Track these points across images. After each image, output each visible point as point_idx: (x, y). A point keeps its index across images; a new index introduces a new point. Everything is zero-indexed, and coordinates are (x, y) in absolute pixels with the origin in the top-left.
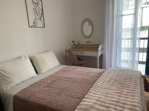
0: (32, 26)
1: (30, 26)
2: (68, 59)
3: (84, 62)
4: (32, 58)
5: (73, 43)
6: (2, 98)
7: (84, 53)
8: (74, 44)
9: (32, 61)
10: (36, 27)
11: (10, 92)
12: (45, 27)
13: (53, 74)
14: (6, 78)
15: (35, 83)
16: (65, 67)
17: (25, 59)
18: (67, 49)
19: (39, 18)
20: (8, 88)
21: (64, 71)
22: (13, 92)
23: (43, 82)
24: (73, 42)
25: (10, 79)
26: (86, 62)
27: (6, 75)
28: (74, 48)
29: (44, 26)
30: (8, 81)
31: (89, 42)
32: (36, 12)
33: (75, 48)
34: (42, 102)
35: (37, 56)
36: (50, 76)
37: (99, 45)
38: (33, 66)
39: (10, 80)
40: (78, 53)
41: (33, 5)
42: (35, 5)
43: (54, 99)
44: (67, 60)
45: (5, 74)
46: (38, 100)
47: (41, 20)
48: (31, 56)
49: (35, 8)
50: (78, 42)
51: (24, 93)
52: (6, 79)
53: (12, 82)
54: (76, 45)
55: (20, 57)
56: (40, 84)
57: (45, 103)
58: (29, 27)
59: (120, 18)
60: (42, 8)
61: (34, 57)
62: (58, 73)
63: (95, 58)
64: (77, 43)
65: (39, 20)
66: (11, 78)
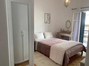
8: (61, 30)
41: (47, 16)
58: (45, 23)
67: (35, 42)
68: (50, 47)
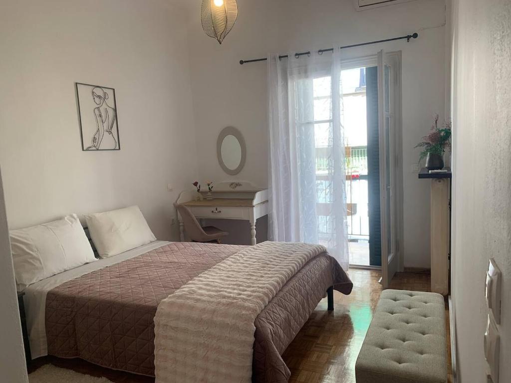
0: (90, 147)
1: (85, 149)
2: (181, 228)
3: (220, 234)
4: (87, 221)
5: (195, 188)
6: (24, 296)
7: (220, 212)
8: (198, 190)
9: (86, 228)
10: (98, 150)
11: (39, 288)
12: (119, 149)
13: (134, 258)
14: (31, 258)
15: (93, 273)
16: (168, 245)
17: (72, 222)
18: (178, 203)
19: (105, 128)
20: (34, 281)
21: (162, 252)
22: (45, 287)
23: (110, 271)
24: (196, 184)
25: (38, 262)
26: (226, 233)
27: (31, 252)
28: (199, 200)
29: (117, 148)
30: (34, 265)
31: (237, 185)
32: (100, 116)
33: (202, 199)
34: (107, 297)
35: (98, 215)
36: (128, 260)
37: (255, 192)
38: (90, 240)
39: (37, 264)
40: (207, 212)
41: (93, 100)
42: (97, 100)
43: (130, 291)
44: (180, 233)
45: (28, 251)
46: (98, 295)
47: (110, 133)
48: (85, 216)
49: (98, 106)
50: (209, 185)
51: (69, 288)
52: (31, 261)
53: (43, 268)
54: (203, 193)
55: (60, 218)
56: (103, 274)
57: (113, 298)
58: (83, 150)
59: (303, 129)
60: (113, 107)
61: (91, 218)
62: (147, 256)
63: (247, 224)
64: (204, 188)
65: (106, 134)
66: (41, 260)
67: (24, 302)
68: (152, 310)
